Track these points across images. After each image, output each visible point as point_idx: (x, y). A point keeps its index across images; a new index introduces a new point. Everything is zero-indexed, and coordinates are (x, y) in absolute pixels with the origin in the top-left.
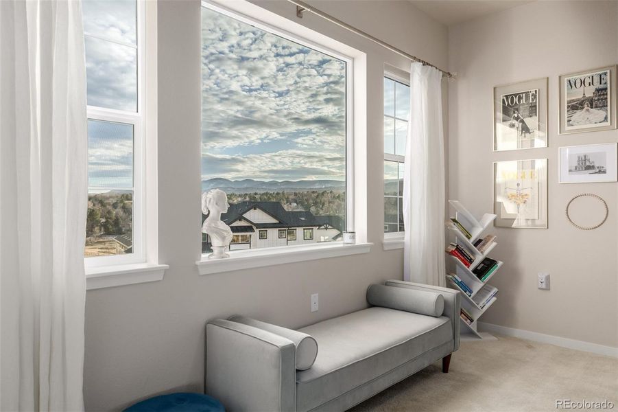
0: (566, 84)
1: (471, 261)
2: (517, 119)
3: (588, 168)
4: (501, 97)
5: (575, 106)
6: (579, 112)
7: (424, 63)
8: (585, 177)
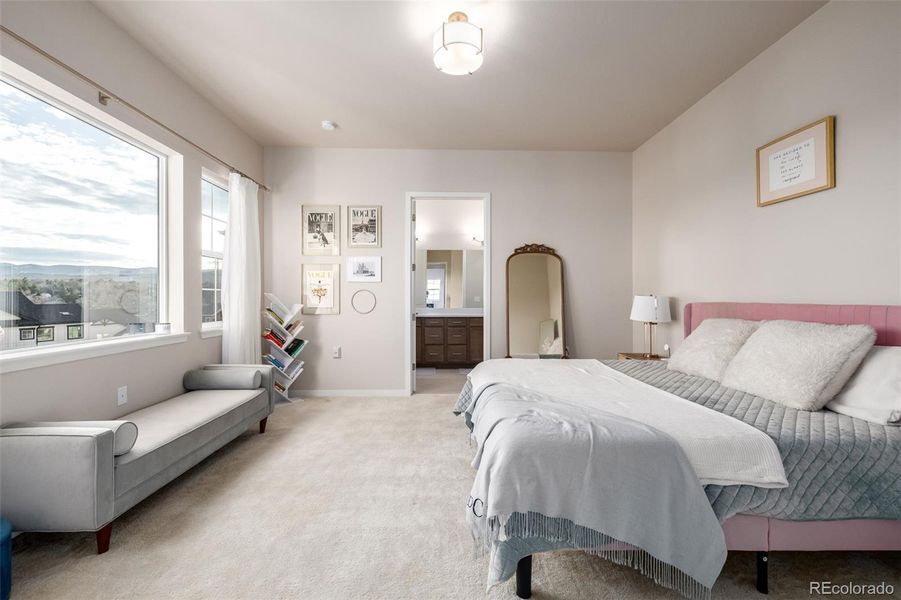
0: (352, 213)
1: (283, 342)
2: (319, 232)
3: (365, 272)
4: (307, 213)
6: (359, 234)
7: (242, 175)
8: (363, 278)
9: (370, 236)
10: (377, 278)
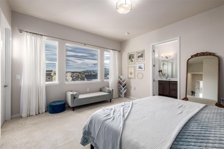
0: (137, 53)
1: (122, 84)
2: (131, 59)
3: (141, 68)
4: (129, 55)
5: (139, 57)
6: (139, 58)
7: (113, 50)
8: (140, 69)
9: (142, 58)
10: (143, 69)
